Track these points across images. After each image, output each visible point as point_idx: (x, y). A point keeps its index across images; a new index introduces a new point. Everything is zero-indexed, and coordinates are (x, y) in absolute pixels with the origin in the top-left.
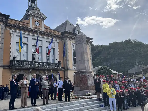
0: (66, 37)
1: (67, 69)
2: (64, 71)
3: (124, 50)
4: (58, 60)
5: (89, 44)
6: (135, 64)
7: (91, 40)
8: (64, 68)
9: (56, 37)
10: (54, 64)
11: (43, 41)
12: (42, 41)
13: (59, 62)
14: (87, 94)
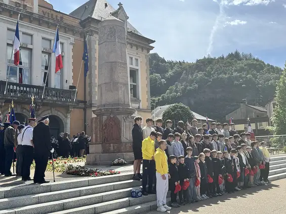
0: (92, 31)
1: (91, 104)
2: (85, 110)
3: (225, 74)
4: (71, 83)
5: (145, 51)
6: (242, 103)
7: (151, 45)
8: (85, 102)
9: (68, 29)
10: (60, 92)
11: (34, 37)
12: (32, 36)
13: (71, 87)
14: (116, 161)
